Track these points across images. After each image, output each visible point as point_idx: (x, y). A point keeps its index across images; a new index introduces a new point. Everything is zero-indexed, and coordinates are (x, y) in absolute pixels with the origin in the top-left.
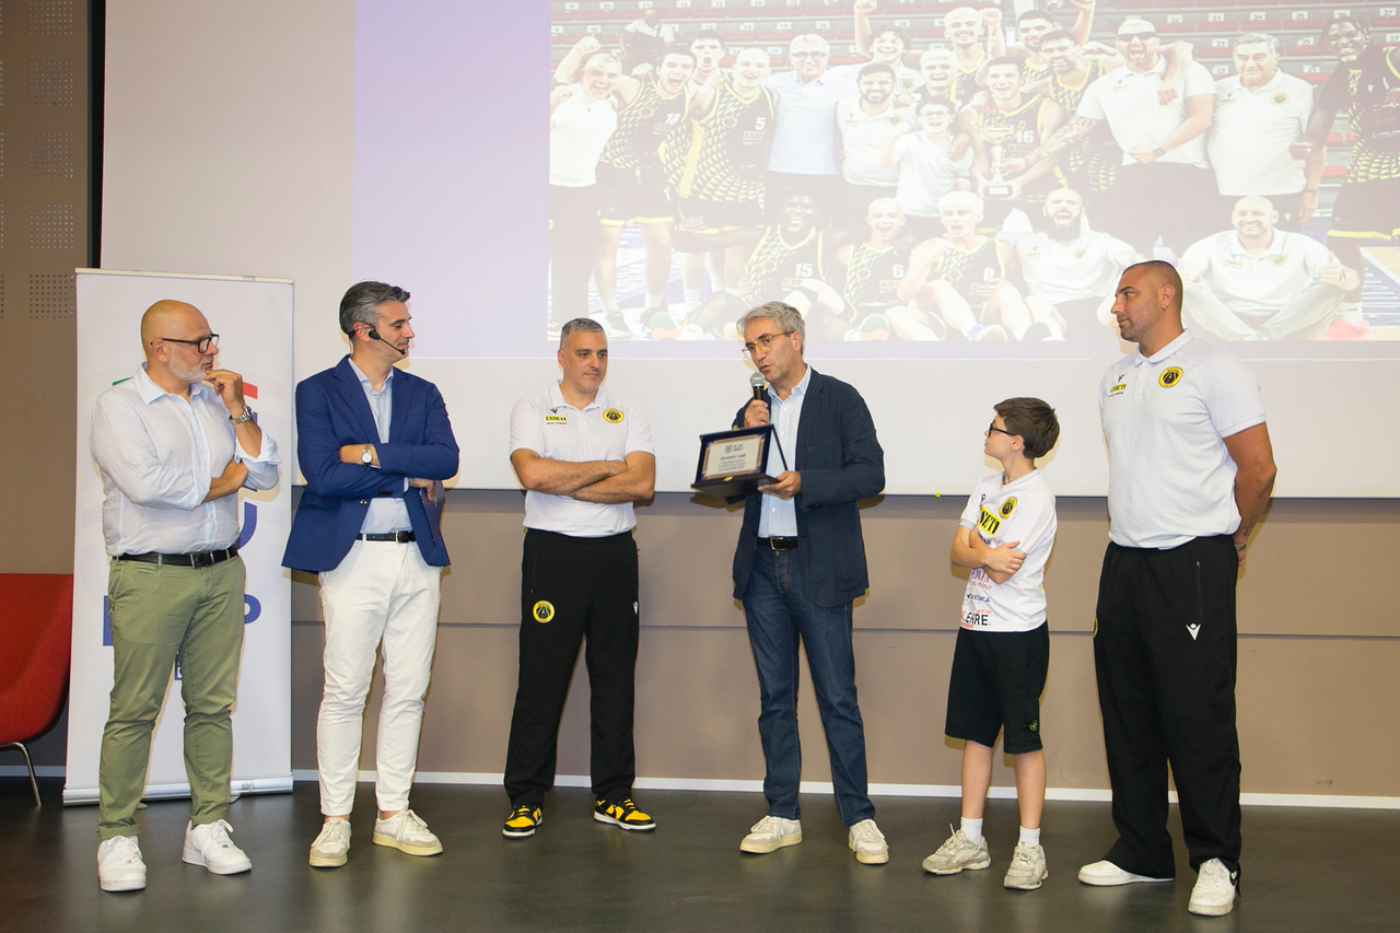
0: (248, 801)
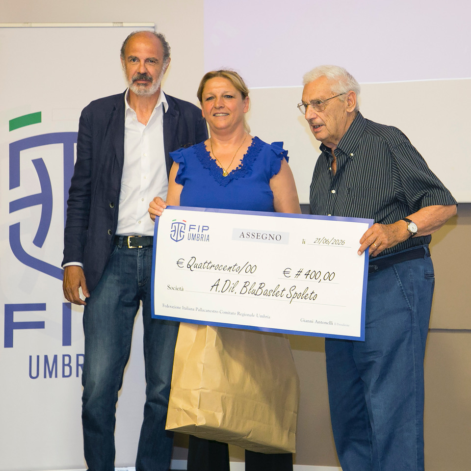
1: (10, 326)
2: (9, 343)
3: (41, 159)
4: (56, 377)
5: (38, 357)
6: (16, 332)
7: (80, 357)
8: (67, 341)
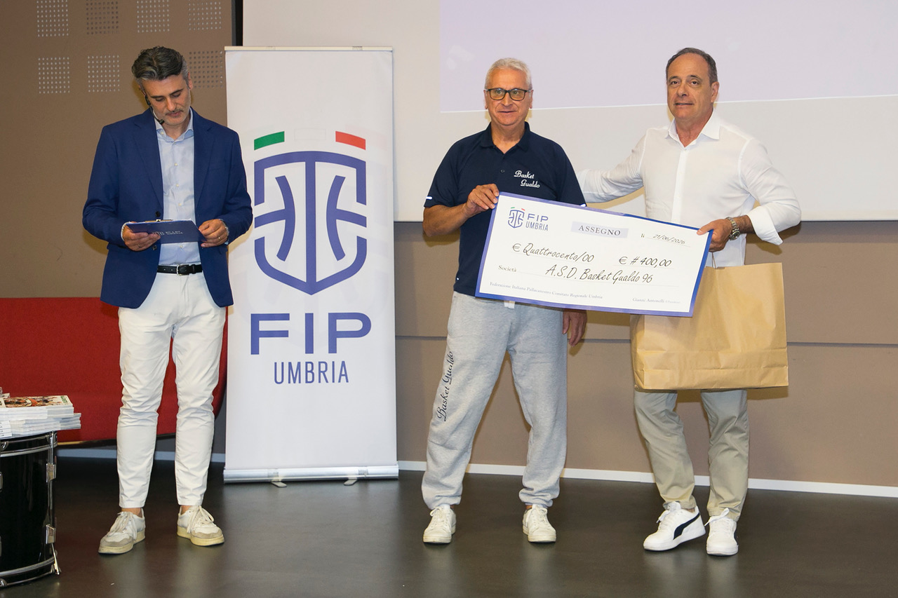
0: (363, 484)
1: (256, 335)
2: (255, 350)
3: (285, 176)
4: (300, 382)
5: (283, 363)
6: (263, 341)
7: (322, 364)
8: (309, 349)
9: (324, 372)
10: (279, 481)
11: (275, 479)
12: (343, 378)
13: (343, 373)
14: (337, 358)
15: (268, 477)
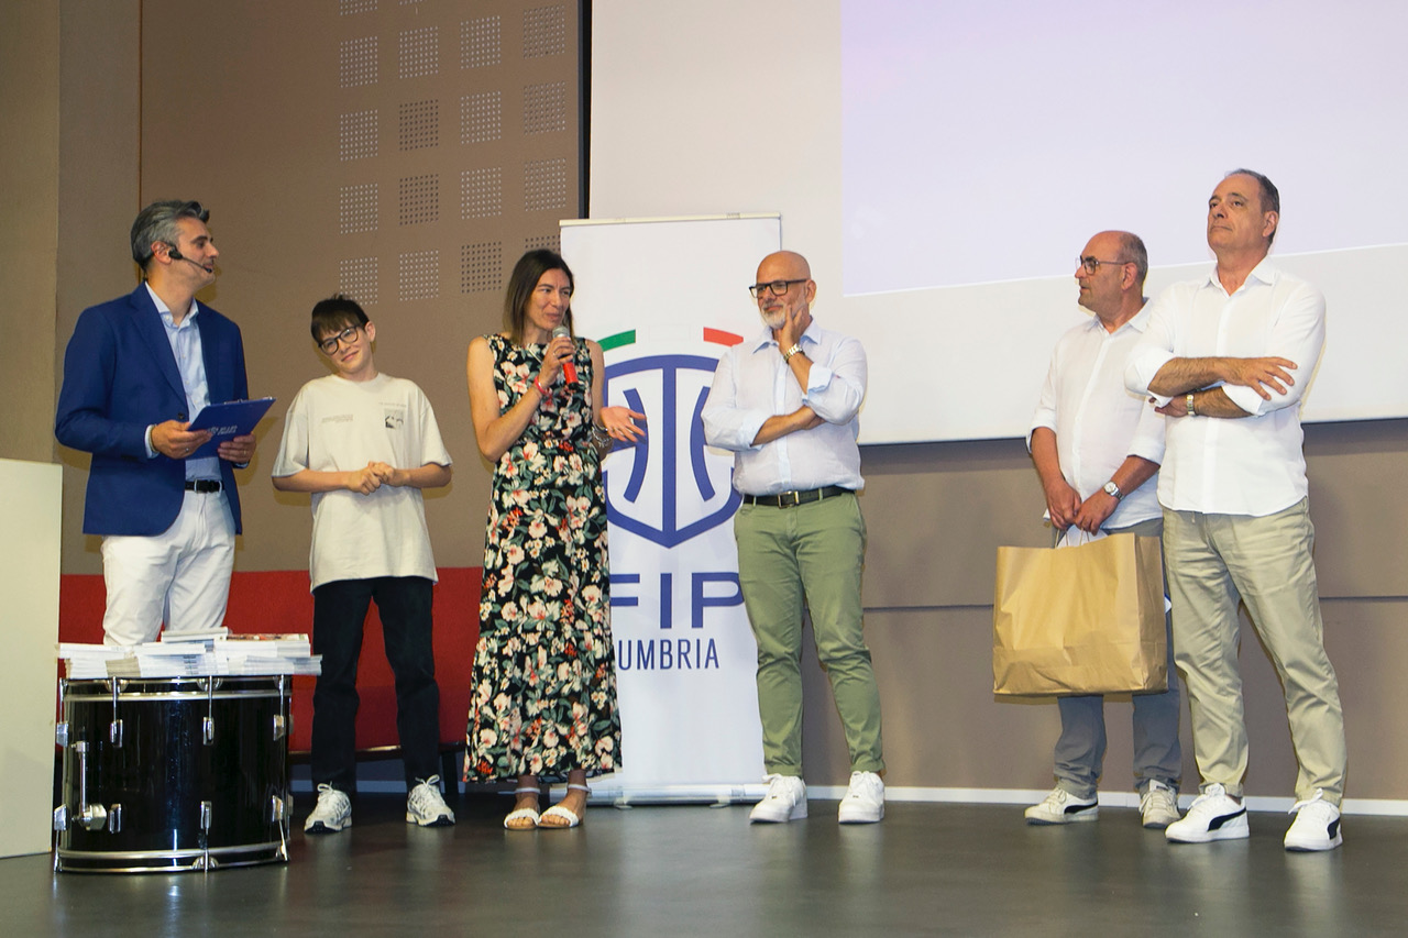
0: (738, 810)
3: (635, 390)
4: (653, 667)
5: (630, 642)
7: (682, 643)
8: (666, 622)
9: (685, 655)
10: (623, 804)
11: (618, 800)
12: (712, 662)
13: (712, 655)
14: (703, 635)
15: (609, 797)
